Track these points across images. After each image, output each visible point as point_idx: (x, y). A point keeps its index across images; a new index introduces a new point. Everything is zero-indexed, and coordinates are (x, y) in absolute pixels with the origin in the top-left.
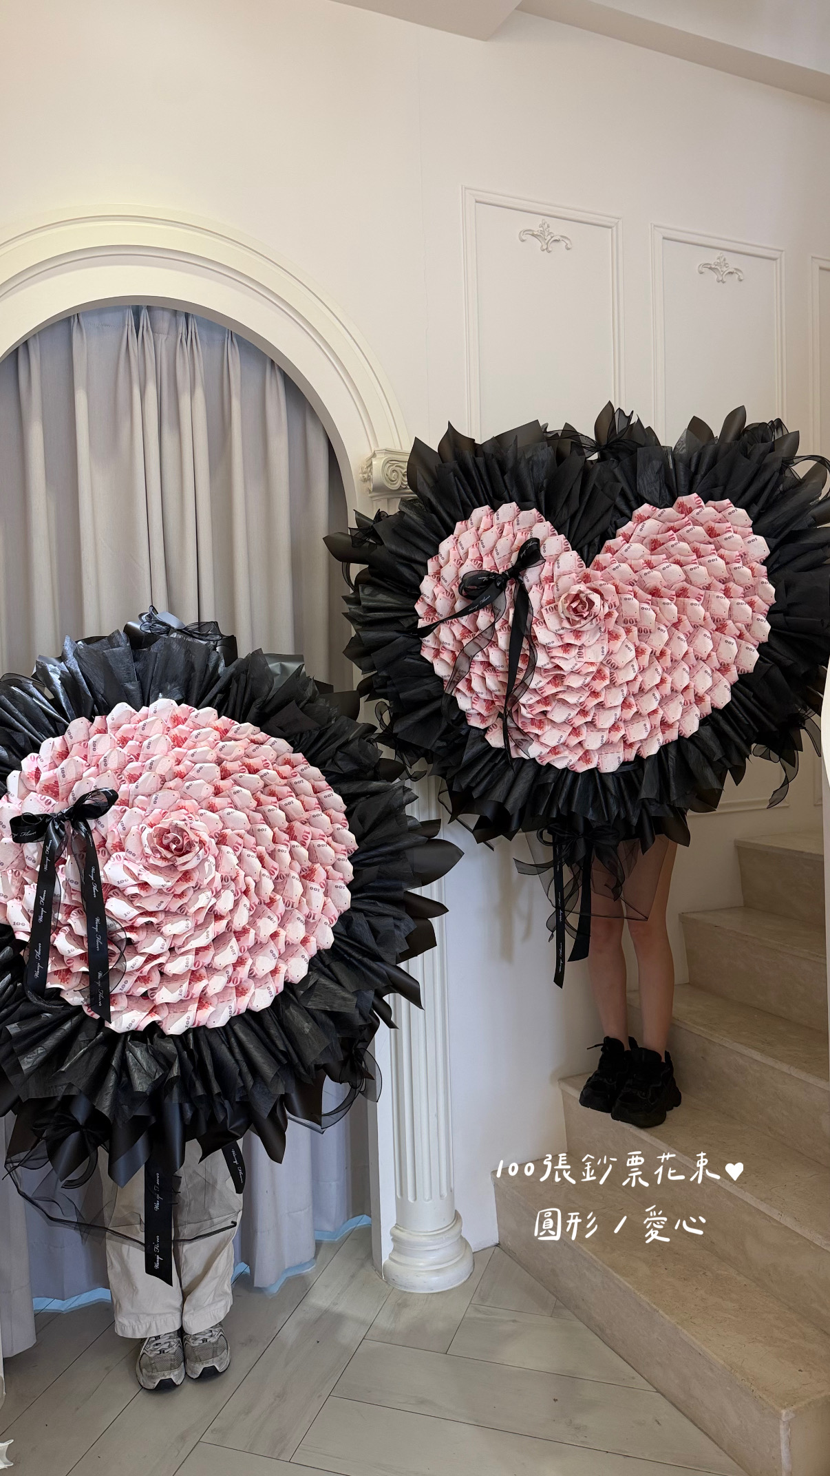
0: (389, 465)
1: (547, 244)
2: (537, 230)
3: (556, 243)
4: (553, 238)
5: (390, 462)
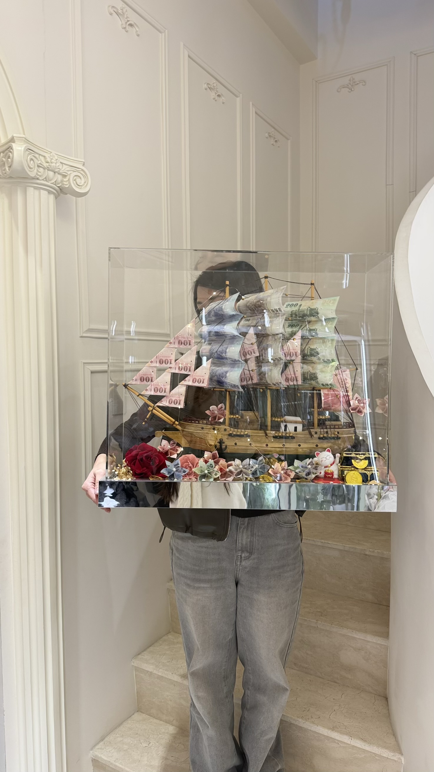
2: (119, 10)
3: (130, 27)
4: (130, 22)
5: (28, 150)
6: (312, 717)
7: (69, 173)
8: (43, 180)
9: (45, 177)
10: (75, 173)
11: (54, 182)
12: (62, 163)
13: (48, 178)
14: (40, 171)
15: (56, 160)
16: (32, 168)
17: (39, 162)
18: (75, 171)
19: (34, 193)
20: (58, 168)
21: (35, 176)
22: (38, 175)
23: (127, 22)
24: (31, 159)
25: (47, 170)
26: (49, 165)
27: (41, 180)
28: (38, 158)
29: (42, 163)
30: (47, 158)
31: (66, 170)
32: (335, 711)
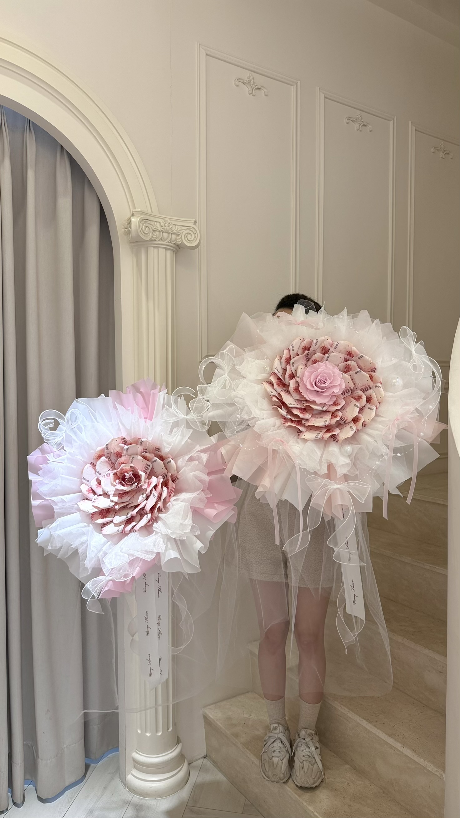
0: (142, 223)
1: (252, 90)
2: (246, 79)
3: (257, 91)
4: (257, 86)
5: (144, 220)
6: (377, 722)
7: (181, 232)
8: (159, 240)
9: (160, 238)
10: (187, 231)
11: (169, 241)
12: (175, 225)
13: (163, 238)
14: (155, 234)
15: (170, 223)
16: (148, 233)
17: (154, 228)
18: (187, 229)
19: (153, 251)
20: (171, 229)
21: (151, 238)
22: (154, 238)
23: (254, 88)
24: (146, 226)
25: (162, 233)
26: (163, 229)
27: (157, 241)
28: (154, 225)
29: (157, 228)
30: (161, 223)
31: (178, 230)
32: (403, 723)
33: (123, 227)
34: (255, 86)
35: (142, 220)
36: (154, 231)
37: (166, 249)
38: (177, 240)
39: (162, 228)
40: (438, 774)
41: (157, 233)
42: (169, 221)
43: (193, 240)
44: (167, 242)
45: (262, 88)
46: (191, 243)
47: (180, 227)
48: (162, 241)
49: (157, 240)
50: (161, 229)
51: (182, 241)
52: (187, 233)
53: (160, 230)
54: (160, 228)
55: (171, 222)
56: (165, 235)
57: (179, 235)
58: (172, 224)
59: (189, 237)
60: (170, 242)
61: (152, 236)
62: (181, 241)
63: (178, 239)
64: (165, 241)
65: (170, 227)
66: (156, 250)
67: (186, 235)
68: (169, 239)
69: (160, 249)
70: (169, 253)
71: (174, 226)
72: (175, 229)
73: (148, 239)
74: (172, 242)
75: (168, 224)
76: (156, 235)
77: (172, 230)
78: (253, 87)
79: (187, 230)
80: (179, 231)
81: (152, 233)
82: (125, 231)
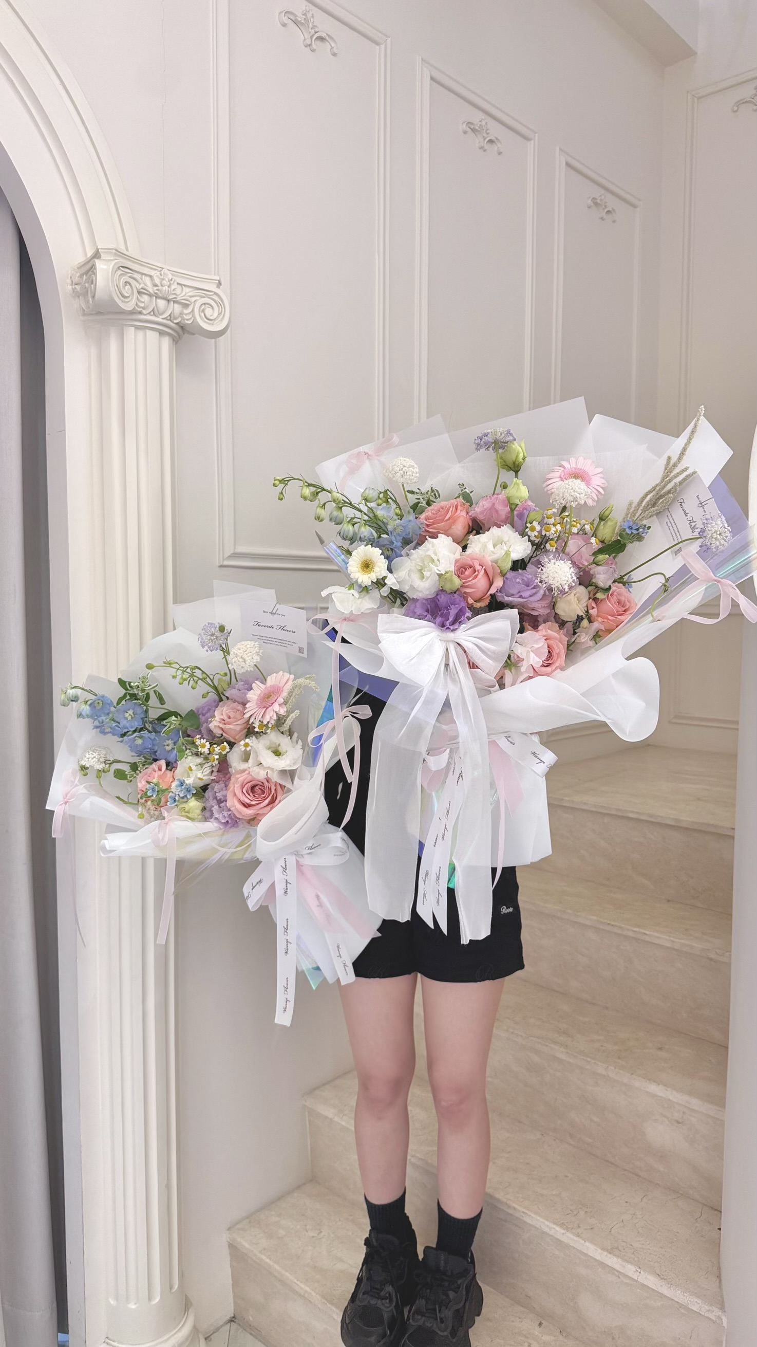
1: (311, 37)
2: (300, 16)
3: (320, 43)
4: (318, 33)
5: (121, 268)
6: (579, 1227)
8: (149, 313)
9: (152, 309)
10: (203, 299)
11: (168, 317)
12: (181, 285)
13: (158, 311)
14: (143, 300)
15: (171, 280)
16: (129, 297)
17: (140, 287)
18: (204, 295)
19: (135, 335)
20: (173, 292)
21: (134, 308)
22: (139, 307)
23: (314, 35)
24: (126, 282)
25: (154, 298)
26: (158, 290)
27: (146, 315)
28: (140, 280)
29: (146, 287)
30: (155, 277)
31: (187, 295)
32: (622, 1221)
33: (69, 281)
34: (316, 32)
35: (119, 268)
36: (139, 293)
37: (160, 333)
38: (185, 316)
39: (157, 288)
40: (712, 1316)
41: (145, 298)
42: (170, 277)
43: (215, 319)
44: (163, 319)
45: (327, 38)
46: (213, 324)
47: (191, 289)
48: (154, 314)
49: (144, 312)
50: (154, 291)
51: (195, 321)
52: (204, 304)
53: (153, 293)
54: (151, 289)
55: (174, 278)
56: (162, 303)
57: (186, 306)
58: (176, 283)
59: (208, 312)
60: (170, 320)
61: (137, 304)
62: (193, 319)
63: (186, 314)
64: (161, 317)
65: (173, 287)
66: (140, 334)
67: (203, 307)
68: (170, 313)
69: (149, 332)
70: (166, 342)
71: (179, 287)
72: (183, 294)
73: (128, 307)
74: (176, 318)
75: (169, 281)
76: (143, 302)
77: (175, 294)
78: (312, 34)
79: (204, 297)
80: (188, 298)
81: (138, 298)
82: (75, 288)
